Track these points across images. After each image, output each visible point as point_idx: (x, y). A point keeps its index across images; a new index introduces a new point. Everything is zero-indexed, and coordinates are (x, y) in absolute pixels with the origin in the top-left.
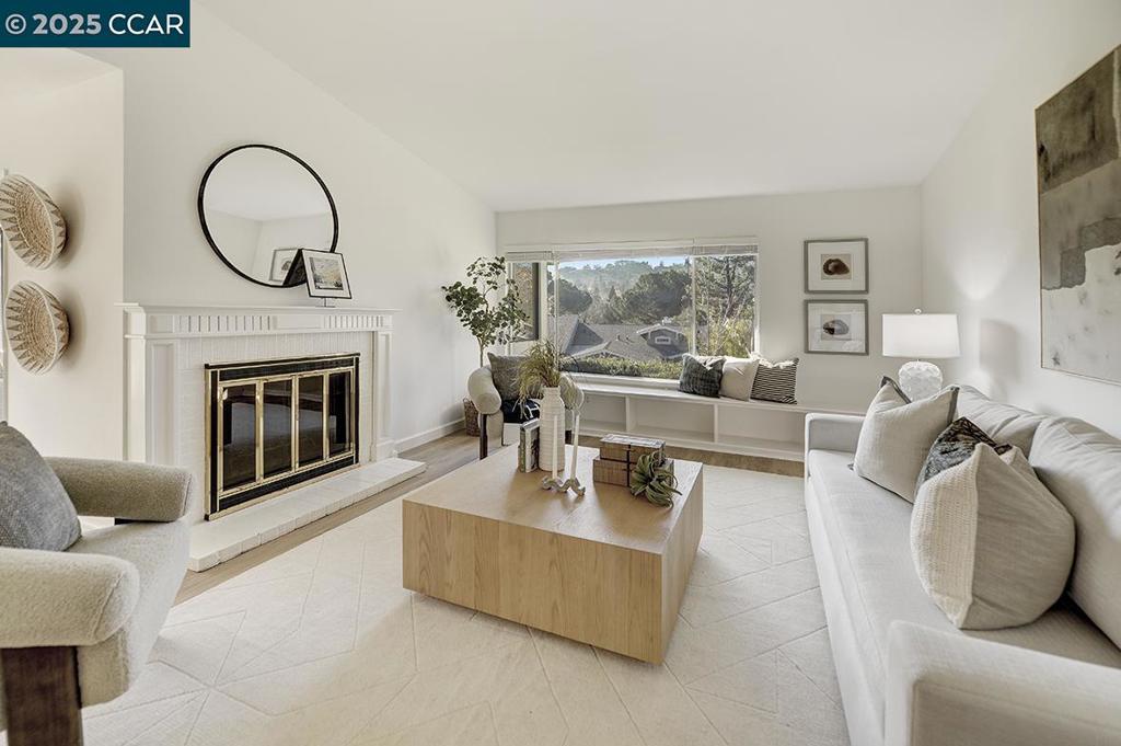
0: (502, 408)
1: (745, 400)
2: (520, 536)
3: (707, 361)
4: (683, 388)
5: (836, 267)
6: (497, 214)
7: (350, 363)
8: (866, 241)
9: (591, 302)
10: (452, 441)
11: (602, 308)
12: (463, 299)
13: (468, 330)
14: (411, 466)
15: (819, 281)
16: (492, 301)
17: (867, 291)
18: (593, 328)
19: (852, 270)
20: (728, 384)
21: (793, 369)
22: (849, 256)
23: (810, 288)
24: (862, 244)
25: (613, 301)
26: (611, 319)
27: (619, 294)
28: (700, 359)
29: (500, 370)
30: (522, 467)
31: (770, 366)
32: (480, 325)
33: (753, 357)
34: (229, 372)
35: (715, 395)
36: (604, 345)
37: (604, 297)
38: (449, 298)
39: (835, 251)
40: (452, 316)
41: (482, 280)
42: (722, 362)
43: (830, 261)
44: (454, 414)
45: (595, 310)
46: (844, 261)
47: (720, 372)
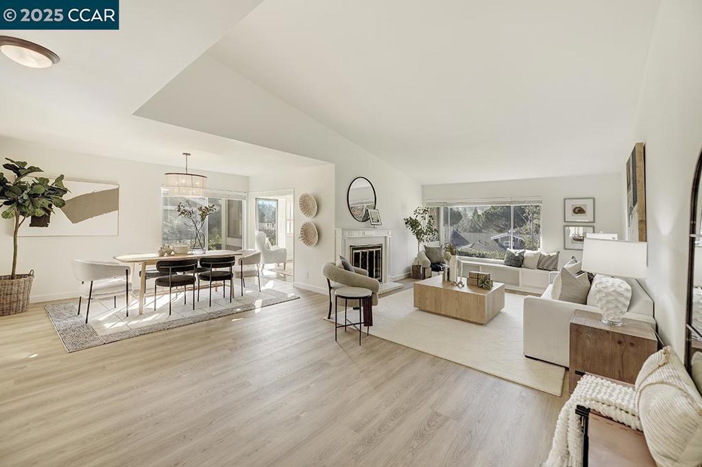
0: (431, 266)
1: (534, 269)
2: (447, 292)
3: (517, 252)
4: (506, 263)
5: (579, 211)
6: (423, 186)
7: (380, 247)
8: (594, 199)
9: (461, 218)
10: (408, 280)
11: (468, 222)
12: (413, 224)
13: (415, 237)
14: (398, 285)
15: (571, 217)
16: (424, 224)
17: (594, 222)
18: (463, 234)
19: (587, 212)
20: (526, 262)
21: (557, 256)
22: (586, 206)
23: (566, 220)
24: (592, 200)
25: (476, 217)
26: (475, 230)
27: (480, 212)
28: (513, 251)
29: (428, 251)
30: (444, 280)
31: (546, 255)
32: (419, 234)
33: (539, 250)
34: (354, 248)
35: (520, 267)
36: (470, 245)
37: (470, 214)
38: (406, 223)
39: (579, 203)
40: (409, 230)
41: (420, 216)
42: (524, 252)
43: (576, 208)
44: (408, 270)
45: (464, 223)
46: (583, 208)
47: (523, 257)
